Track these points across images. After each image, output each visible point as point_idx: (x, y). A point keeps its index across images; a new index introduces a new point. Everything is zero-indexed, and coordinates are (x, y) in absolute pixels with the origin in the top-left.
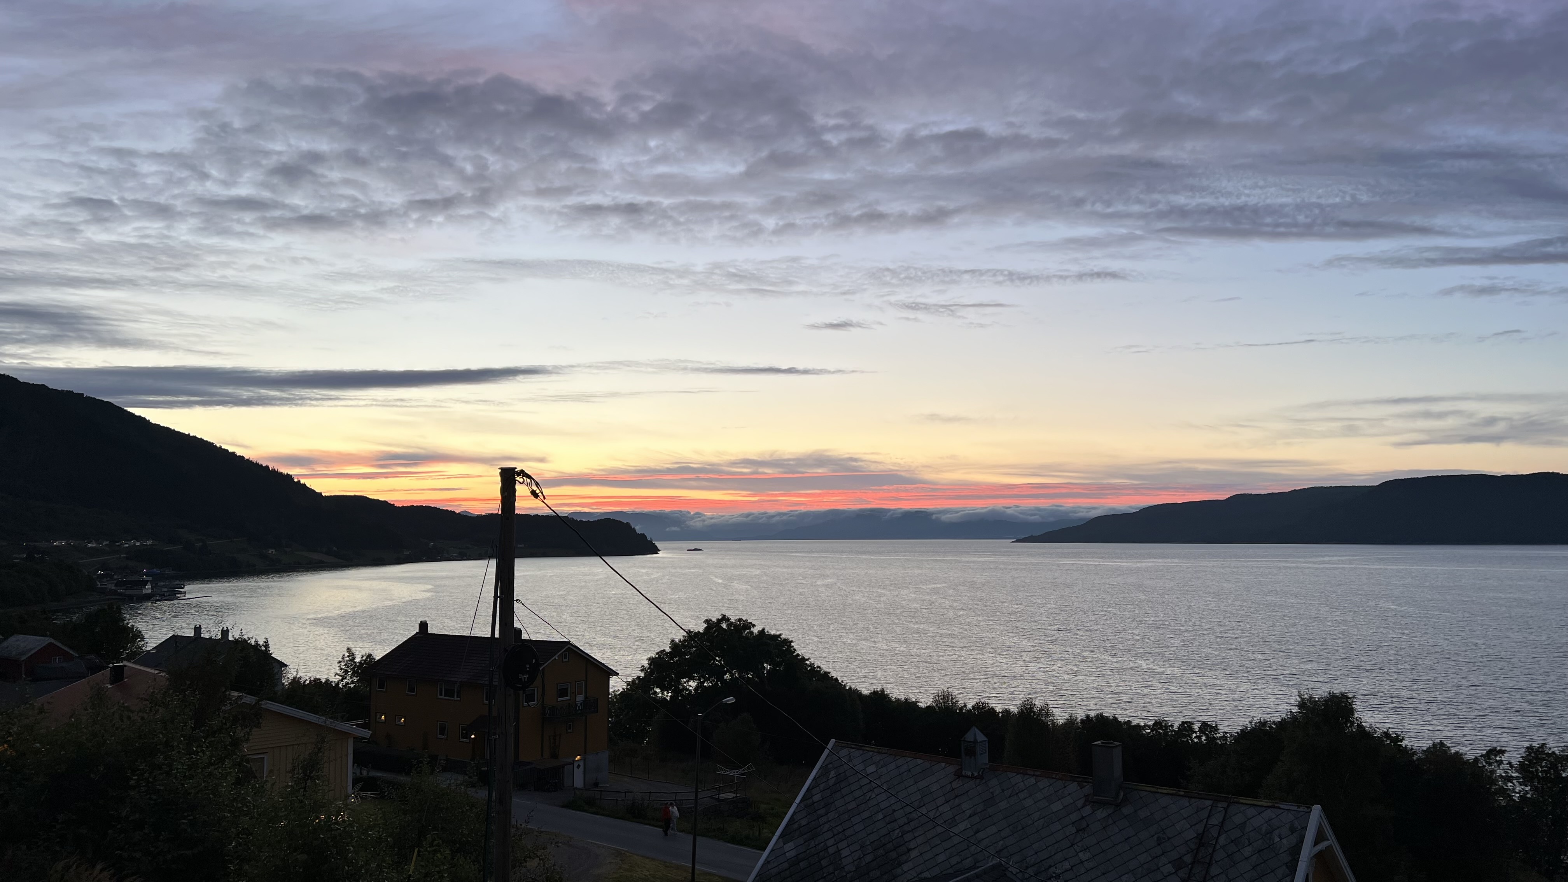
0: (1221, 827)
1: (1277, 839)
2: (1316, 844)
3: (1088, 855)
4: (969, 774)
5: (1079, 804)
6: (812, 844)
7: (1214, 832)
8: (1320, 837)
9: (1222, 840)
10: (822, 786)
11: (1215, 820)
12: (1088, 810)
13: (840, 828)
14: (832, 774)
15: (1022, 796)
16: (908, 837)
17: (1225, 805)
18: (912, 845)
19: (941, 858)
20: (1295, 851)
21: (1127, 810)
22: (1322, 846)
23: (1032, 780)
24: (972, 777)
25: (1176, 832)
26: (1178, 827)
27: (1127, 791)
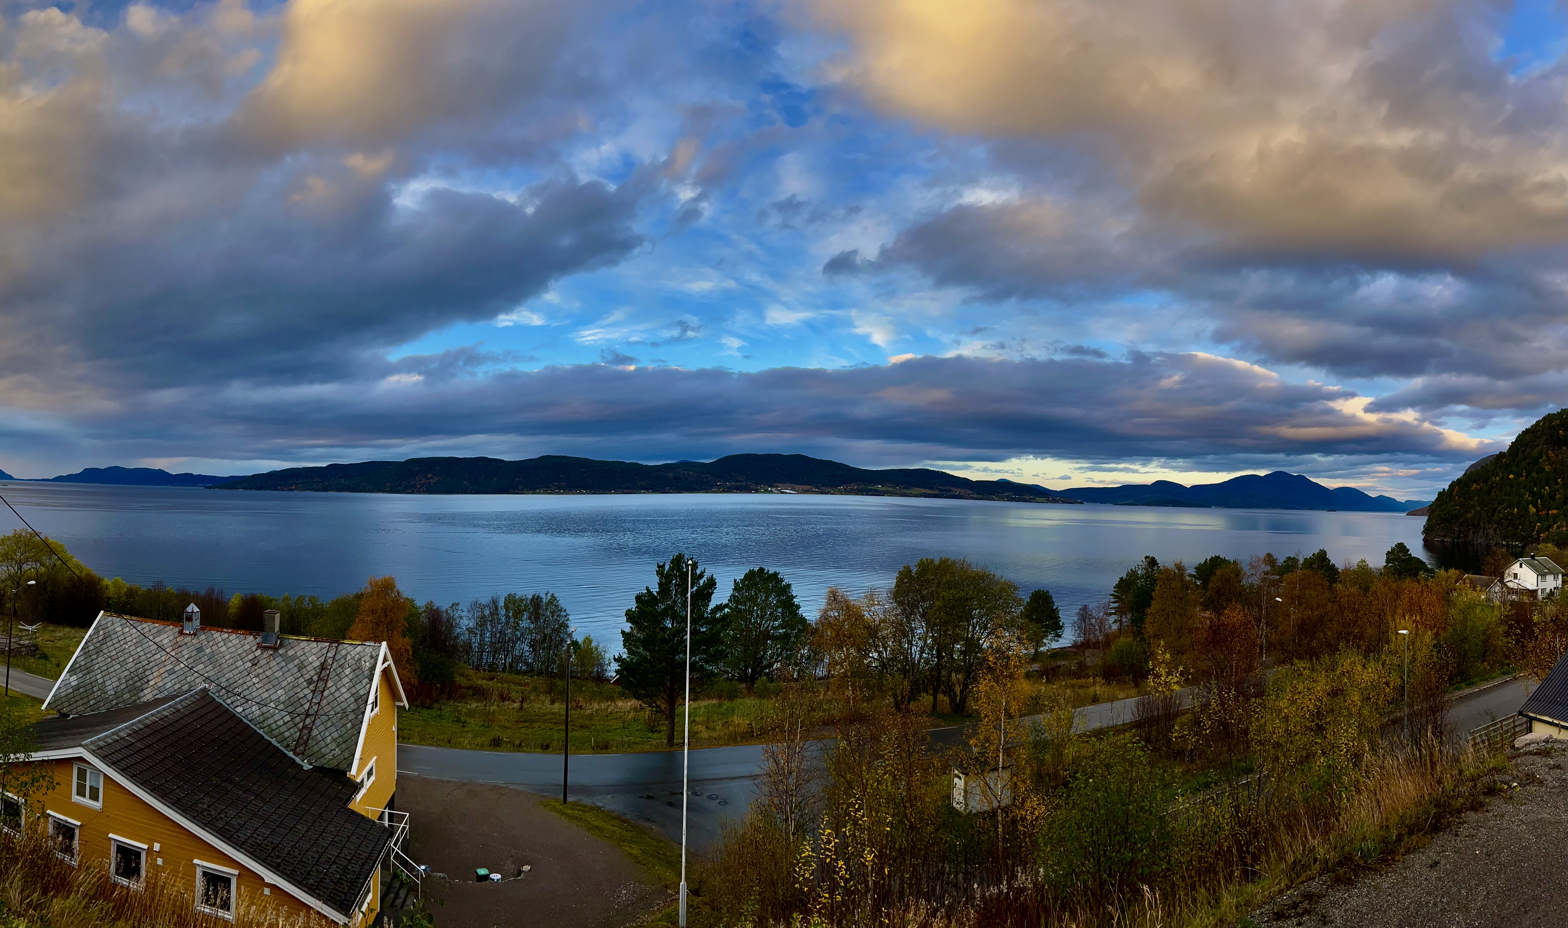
0: (334, 658)
1: (363, 663)
2: (383, 664)
3: (257, 680)
4: (188, 632)
5: (254, 648)
6: (88, 677)
7: (330, 661)
8: (385, 660)
9: (334, 666)
10: (95, 641)
11: (330, 655)
12: (259, 652)
13: (105, 668)
14: (101, 633)
15: (220, 645)
16: (147, 673)
17: (336, 645)
18: (150, 677)
19: (169, 685)
20: (373, 668)
21: (281, 651)
22: (386, 665)
23: (226, 635)
24: (190, 634)
25: (309, 663)
26: (310, 659)
27: (282, 640)
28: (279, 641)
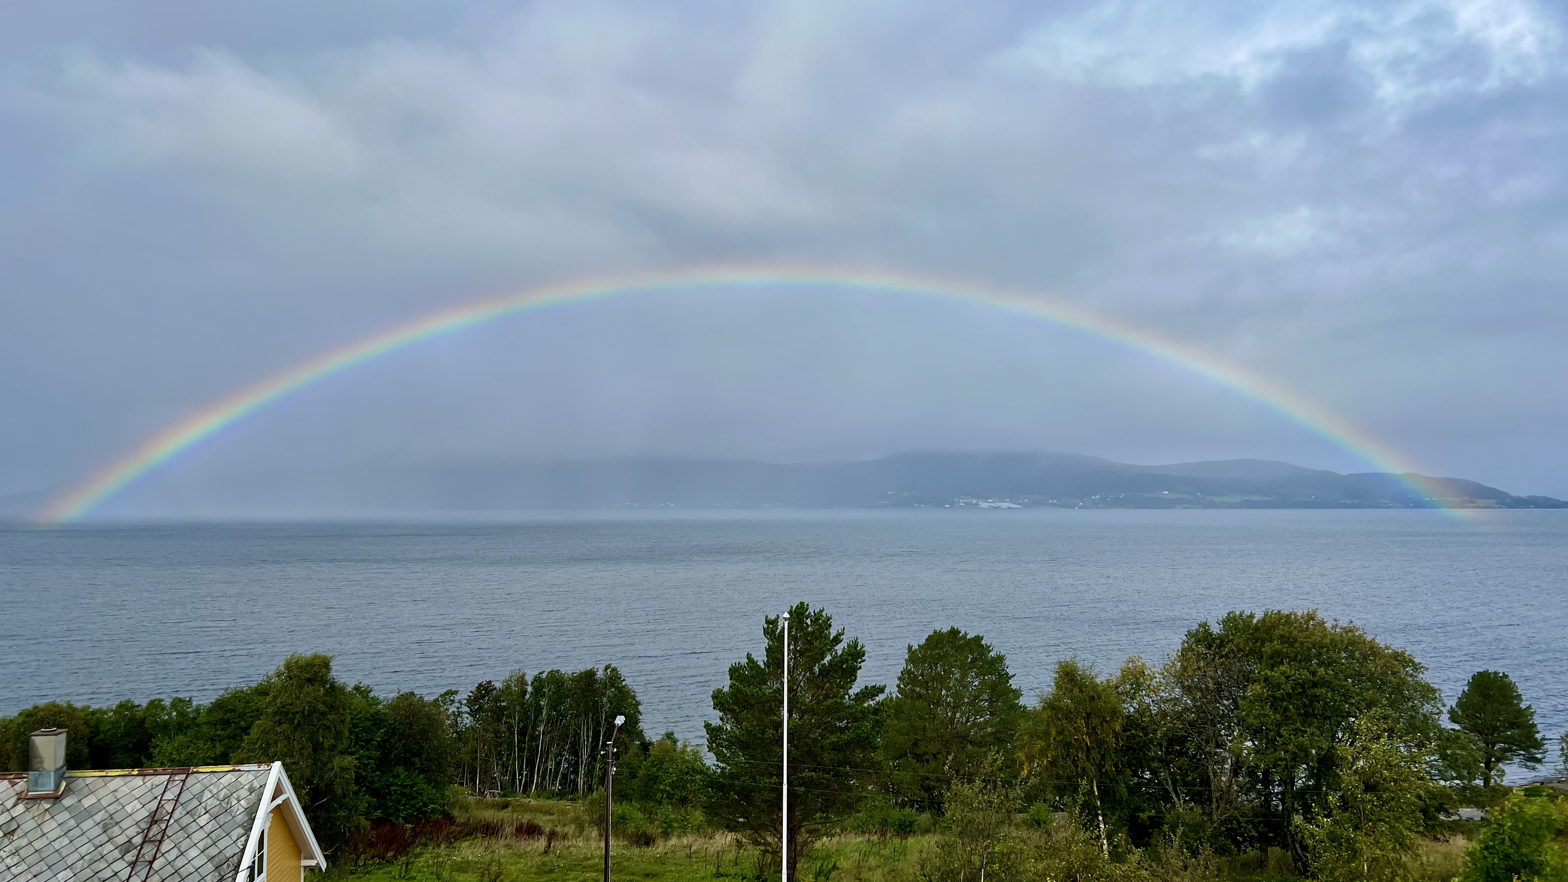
0: (177, 800)
1: (234, 802)
2: (273, 799)
5: (10, 803)
7: (168, 806)
8: (278, 792)
9: (176, 815)
11: (169, 795)
12: (19, 809)
17: (183, 777)
20: (253, 808)
21: (67, 802)
22: (279, 801)
25: (125, 815)
26: (129, 809)
27: (71, 780)
28: (64, 784)
